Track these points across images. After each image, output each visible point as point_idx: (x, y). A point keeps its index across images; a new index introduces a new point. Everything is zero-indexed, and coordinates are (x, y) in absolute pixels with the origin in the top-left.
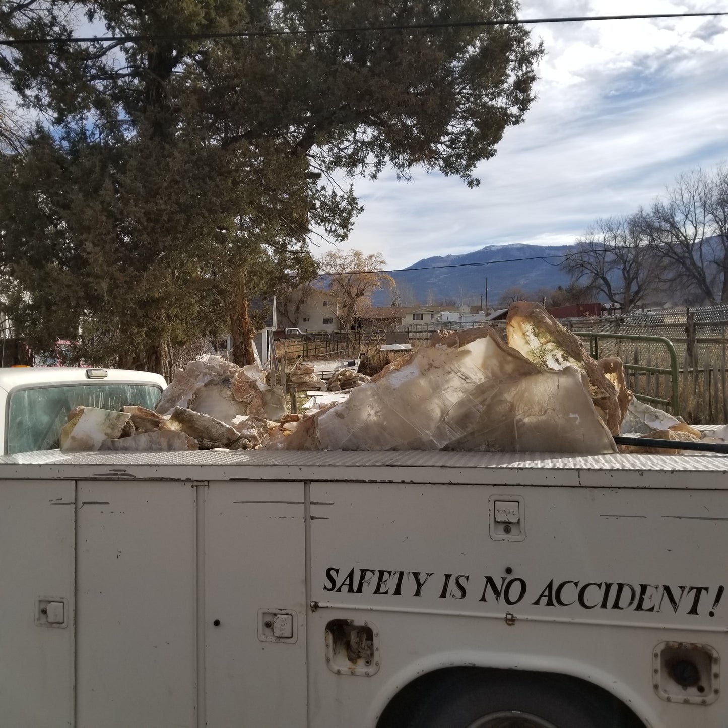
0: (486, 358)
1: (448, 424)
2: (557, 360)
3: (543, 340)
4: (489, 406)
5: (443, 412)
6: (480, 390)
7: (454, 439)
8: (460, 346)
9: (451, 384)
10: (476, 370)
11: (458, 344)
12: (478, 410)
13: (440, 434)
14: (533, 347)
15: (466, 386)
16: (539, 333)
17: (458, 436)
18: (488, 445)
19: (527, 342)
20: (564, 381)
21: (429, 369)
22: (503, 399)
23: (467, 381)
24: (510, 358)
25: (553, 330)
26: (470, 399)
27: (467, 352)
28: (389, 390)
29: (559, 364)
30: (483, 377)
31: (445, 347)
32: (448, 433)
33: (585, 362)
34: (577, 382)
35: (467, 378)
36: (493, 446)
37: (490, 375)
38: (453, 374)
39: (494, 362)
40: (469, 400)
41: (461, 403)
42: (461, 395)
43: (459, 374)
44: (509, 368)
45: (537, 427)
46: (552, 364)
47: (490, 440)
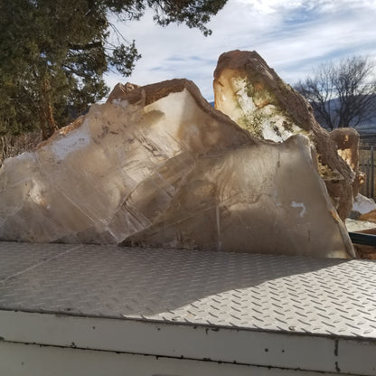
0: (184, 123)
1: (130, 210)
2: (276, 129)
3: (260, 102)
4: (183, 187)
5: (122, 195)
6: (172, 166)
7: (136, 231)
8: (147, 103)
9: (136, 158)
10: (170, 139)
11: (143, 100)
12: (169, 194)
13: (118, 224)
14: (246, 113)
15: (153, 160)
16: (255, 92)
17: (142, 226)
18: (181, 241)
19: (239, 106)
20: (286, 157)
21: (103, 135)
22: (203, 179)
23: (155, 153)
24: (215, 124)
25: (274, 86)
26: (159, 179)
27: (157, 114)
29: (279, 134)
30: (177, 149)
31: (125, 103)
32: (129, 222)
33: (314, 132)
34: (304, 157)
35: (154, 149)
36: (188, 241)
37: (188, 147)
38: (136, 143)
39: (194, 130)
40: (157, 180)
41: (148, 183)
42: (147, 172)
43: (145, 144)
44: (213, 138)
45: (245, 217)
46: (268, 134)
47: (184, 233)
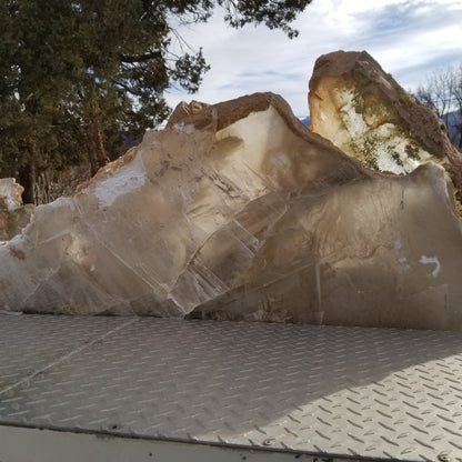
0: (269, 154)
1: (199, 270)
2: (396, 156)
3: (372, 120)
4: (271, 238)
5: (189, 252)
6: (256, 212)
7: (208, 299)
8: (219, 128)
9: (206, 200)
10: (251, 174)
11: (214, 124)
12: (251, 248)
13: (185, 291)
14: (353, 135)
15: (228, 203)
16: (365, 107)
17: (217, 292)
18: (268, 311)
19: (344, 126)
20: (411, 194)
21: (162, 172)
22: (297, 227)
23: (232, 194)
24: (312, 152)
25: (393, 98)
26: (238, 228)
27: (234, 142)
28: (96, 211)
29: (400, 163)
30: (261, 188)
31: (190, 129)
32: (198, 288)
33: (450, 159)
34: (438, 197)
35: (230, 189)
36: (278, 311)
37: (276, 184)
38: (206, 181)
39: (284, 160)
40: (236, 231)
41: (221, 236)
42: (221, 220)
43: (217, 182)
44: (309, 171)
45: (356, 277)
46: (385, 164)
47: (272, 300)
